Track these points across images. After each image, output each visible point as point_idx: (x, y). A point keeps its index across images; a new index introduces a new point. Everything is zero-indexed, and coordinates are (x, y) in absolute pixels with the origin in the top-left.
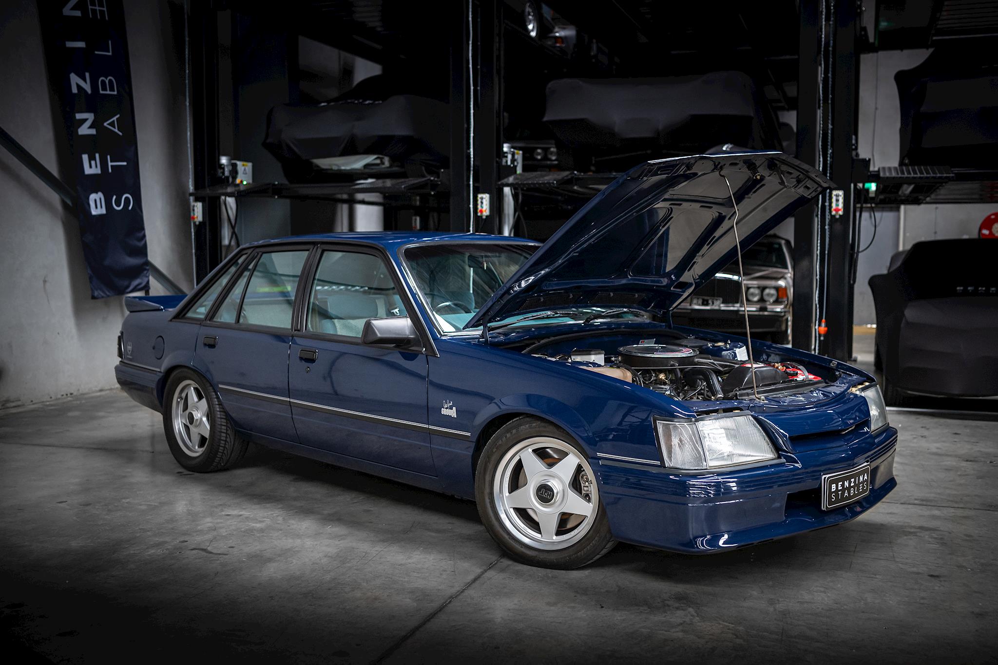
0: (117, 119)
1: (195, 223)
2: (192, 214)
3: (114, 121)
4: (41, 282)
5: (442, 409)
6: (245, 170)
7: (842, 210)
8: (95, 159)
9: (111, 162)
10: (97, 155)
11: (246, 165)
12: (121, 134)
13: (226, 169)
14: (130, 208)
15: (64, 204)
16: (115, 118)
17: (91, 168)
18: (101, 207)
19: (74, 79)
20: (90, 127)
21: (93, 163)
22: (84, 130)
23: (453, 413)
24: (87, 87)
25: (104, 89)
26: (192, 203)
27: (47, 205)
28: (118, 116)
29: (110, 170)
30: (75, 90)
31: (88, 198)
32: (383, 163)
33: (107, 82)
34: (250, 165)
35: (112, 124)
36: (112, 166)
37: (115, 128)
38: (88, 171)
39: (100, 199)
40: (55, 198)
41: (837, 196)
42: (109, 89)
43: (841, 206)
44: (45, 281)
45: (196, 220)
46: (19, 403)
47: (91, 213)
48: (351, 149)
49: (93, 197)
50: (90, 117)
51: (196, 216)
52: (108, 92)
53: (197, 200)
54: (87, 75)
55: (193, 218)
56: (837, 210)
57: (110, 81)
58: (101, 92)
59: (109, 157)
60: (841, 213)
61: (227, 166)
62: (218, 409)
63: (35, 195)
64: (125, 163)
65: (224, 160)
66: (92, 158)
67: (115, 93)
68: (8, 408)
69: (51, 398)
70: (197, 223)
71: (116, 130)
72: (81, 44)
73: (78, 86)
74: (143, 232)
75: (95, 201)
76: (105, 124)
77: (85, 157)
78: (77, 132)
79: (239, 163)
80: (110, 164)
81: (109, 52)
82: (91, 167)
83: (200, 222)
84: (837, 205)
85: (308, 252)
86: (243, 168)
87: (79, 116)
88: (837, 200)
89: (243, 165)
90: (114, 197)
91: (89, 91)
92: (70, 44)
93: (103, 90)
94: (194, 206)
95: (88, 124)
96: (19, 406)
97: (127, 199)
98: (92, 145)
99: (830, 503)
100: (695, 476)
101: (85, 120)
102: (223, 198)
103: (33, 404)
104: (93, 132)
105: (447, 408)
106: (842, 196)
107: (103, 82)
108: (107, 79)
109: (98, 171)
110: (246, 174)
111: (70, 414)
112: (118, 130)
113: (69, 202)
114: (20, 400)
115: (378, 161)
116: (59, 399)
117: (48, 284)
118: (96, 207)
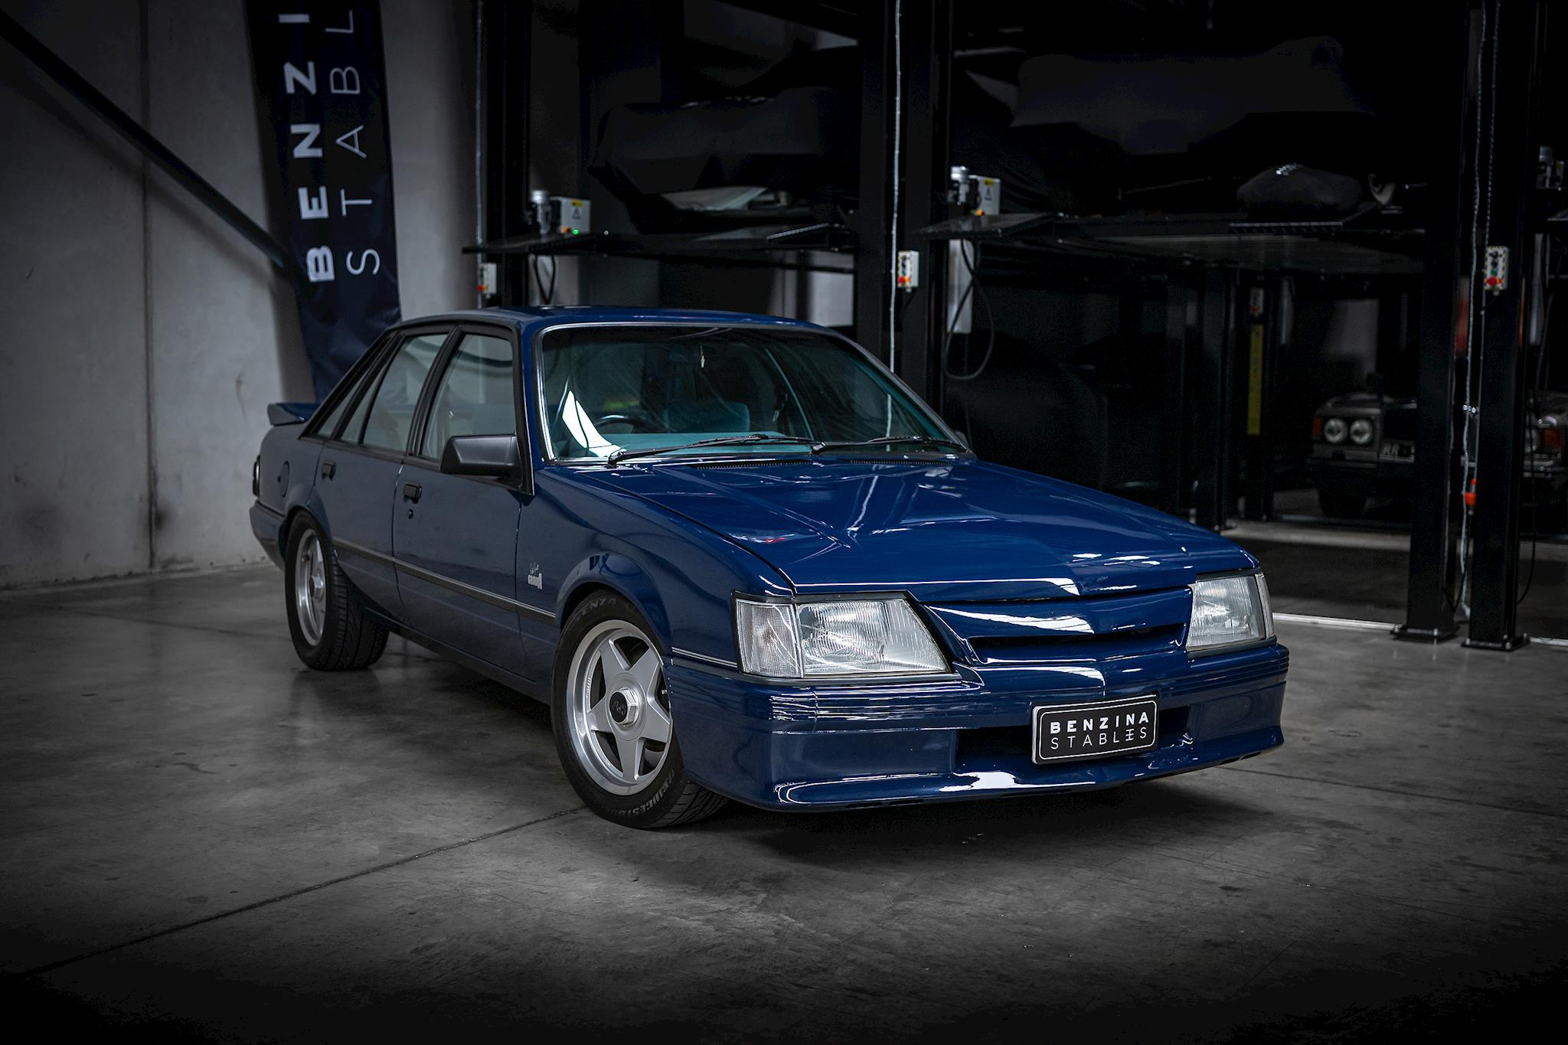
0: (359, 133)
1: (483, 296)
2: (479, 282)
3: (353, 136)
4: (233, 385)
5: (529, 576)
6: (576, 211)
8: (318, 196)
9: (346, 199)
10: (323, 190)
11: (580, 205)
12: (364, 155)
13: (540, 210)
14: (375, 271)
15: (275, 266)
16: (355, 132)
17: (311, 209)
18: (326, 269)
19: (291, 72)
20: (313, 146)
21: (315, 201)
22: (303, 151)
23: (539, 582)
24: (310, 85)
25: (339, 86)
26: (480, 265)
27: (249, 267)
28: (361, 128)
29: (344, 213)
30: (290, 89)
31: (305, 256)
33: (344, 75)
34: (586, 204)
35: (350, 140)
36: (347, 206)
37: (354, 146)
38: (306, 213)
39: (325, 258)
40: (262, 260)
42: (347, 83)
43: (1501, 273)
44: (239, 382)
45: (485, 292)
46: (191, 565)
47: (307, 278)
48: (713, 177)
49: (312, 253)
50: (313, 130)
51: (485, 285)
52: (345, 91)
53: (489, 259)
54: (311, 66)
55: (481, 289)
57: (350, 74)
58: (334, 91)
59: (343, 192)
61: (542, 205)
63: (228, 252)
64: (369, 202)
65: (538, 197)
66: (313, 194)
67: (358, 92)
68: (172, 571)
69: (244, 560)
70: (488, 297)
71: (356, 150)
72: (302, 18)
73: (296, 83)
74: (396, 310)
75: (316, 260)
76: (339, 141)
77: (303, 193)
78: (292, 154)
79: (564, 201)
80: (344, 203)
81: (348, 28)
82: (311, 207)
83: (492, 295)
84: (1494, 273)
85: (445, 336)
86: (573, 209)
87: (296, 129)
88: (1495, 264)
89: (574, 204)
90: (350, 255)
91: (313, 90)
92: (285, 19)
93: (336, 88)
94: (482, 270)
95: (308, 141)
96: (189, 570)
97: (370, 258)
98: (314, 174)
99: (1046, 750)
101: (304, 136)
102: (532, 257)
103: (214, 568)
104: (318, 153)
105: (533, 575)
107: (337, 76)
108: (343, 70)
109: (324, 213)
110: (578, 218)
112: (360, 149)
113: (280, 263)
114: (191, 561)
116: (258, 563)
117: (243, 388)
118: (317, 270)
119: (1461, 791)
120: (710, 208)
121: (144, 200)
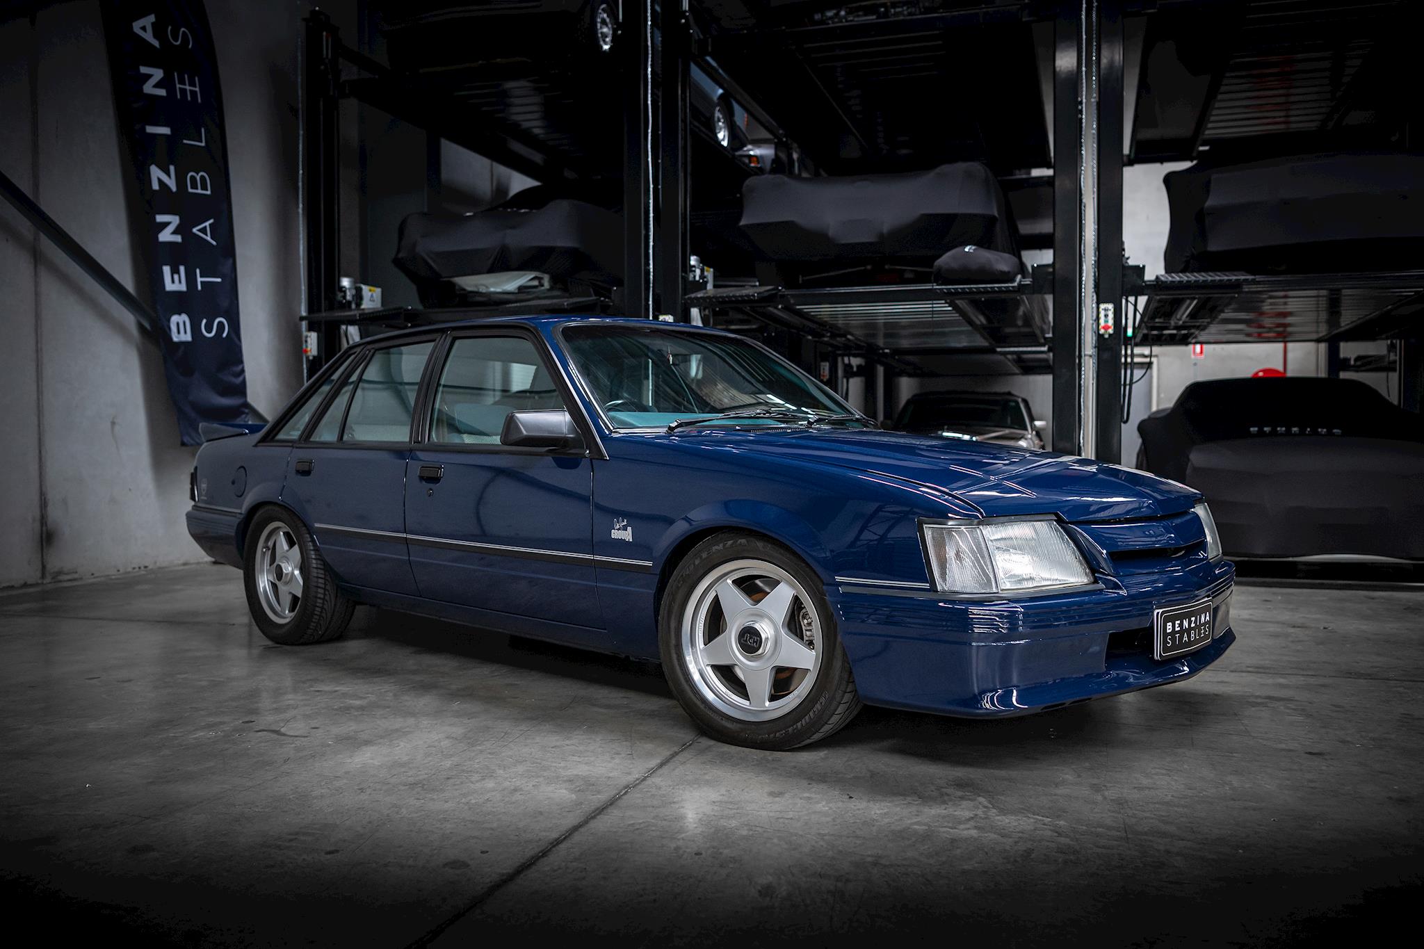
0: (210, 225)
1: (307, 358)
2: (304, 347)
3: (205, 227)
4: (109, 424)
5: (613, 531)
6: (372, 296)
7: (1113, 327)
8: (178, 273)
9: (201, 277)
10: (182, 269)
11: (374, 291)
12: (214, 243)
13: (348, 293)
14: (225, 335)
15: (141, 327)
16: (207, 224)
17: (174, 283)
18: (185, 332)
19: (156, 173)
20: (174, 233)
21: (176, 277)
22: (166, 236)
23: (627, 535)
24: (172, 183)
25: (194, 186)
26: (305, 333)
27: (120, 329)
28: (211, 221)
29: (199, 288)
30: (156, 186)
31: (169, 321)
32: (542, 285)
33: (198, 178)
34: (379, 290)
35: (203, 230)
36: (202, 282)
37: (207, 235)
38: (169, 286)
39: (185, 322)
40: (129, 319)
41: (1106, 310)
42: (200, 186)
43: (1111, 322)
44: (113, 423)
45: (309, 353)
46: (76, 576)
47: (171, 339)
48: (502, 263)
49: (175, 319)
50: (174, 220)
51: (309, 349)
52: (199, 191)
53: (310, 329)
54: (172, 168)
55: (306, 351)
56: (1106, 328)
57: (202, 177)
58: (190, 190)
59: (198, 271)
60: (1111, 331)
61: (349, 289)
62: (313, 557)
63: (103, 315)
64: (219, 280)
65: (346, 282)
66: (175, 271)
67: (209, 192)
68: (60, 581)
69: (119, 571)
70: (311, 358)
71: (209, 239)
72: (165, 131)
73: (160, 181)
74: (240, 367)
75: (178, 324)
76: (195, 230)
77: (167, 270)
78: (158, 238)
79: (364, 287)
80: (199, 280)
81: (201, 142)
82: (173, 281)
83: (314, 357)
84: (1106, 321)
85: (433, 344)
86: (370, 294)
87: (160, 218)
88: (1106, 316)
89: (370, 290)
90: (204, 321)
91: (174, 189)
92: (151, 129)
93: (192, 188)
94: (307, 337)
95: (171, 228)
96: (75, 580)
97: (220, 324)
98: (177, 256)
99: (1166, 649)
100: (979, 603)
101: (166, 224)
102: (344, 327)
103: (94, 578)
104: (178, 238)
105: (618, 529)
106: (1112, 310)
107: (193, 178)
108: (198, 174)
109: (183, 287)
110: (374, 301)
111: (139, 587)
112: (212, 238)
113: (147, 325)
114: (76, 572)
115: (536, 283)
116: (129, 572)
117: (117, 428)
118: (179, 332)
119: (1303, 670)
120: (492, 290)
121: (36, 267)
